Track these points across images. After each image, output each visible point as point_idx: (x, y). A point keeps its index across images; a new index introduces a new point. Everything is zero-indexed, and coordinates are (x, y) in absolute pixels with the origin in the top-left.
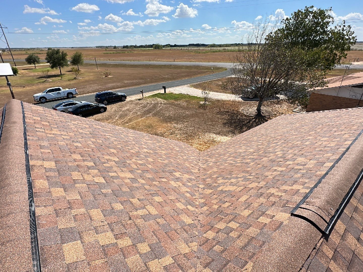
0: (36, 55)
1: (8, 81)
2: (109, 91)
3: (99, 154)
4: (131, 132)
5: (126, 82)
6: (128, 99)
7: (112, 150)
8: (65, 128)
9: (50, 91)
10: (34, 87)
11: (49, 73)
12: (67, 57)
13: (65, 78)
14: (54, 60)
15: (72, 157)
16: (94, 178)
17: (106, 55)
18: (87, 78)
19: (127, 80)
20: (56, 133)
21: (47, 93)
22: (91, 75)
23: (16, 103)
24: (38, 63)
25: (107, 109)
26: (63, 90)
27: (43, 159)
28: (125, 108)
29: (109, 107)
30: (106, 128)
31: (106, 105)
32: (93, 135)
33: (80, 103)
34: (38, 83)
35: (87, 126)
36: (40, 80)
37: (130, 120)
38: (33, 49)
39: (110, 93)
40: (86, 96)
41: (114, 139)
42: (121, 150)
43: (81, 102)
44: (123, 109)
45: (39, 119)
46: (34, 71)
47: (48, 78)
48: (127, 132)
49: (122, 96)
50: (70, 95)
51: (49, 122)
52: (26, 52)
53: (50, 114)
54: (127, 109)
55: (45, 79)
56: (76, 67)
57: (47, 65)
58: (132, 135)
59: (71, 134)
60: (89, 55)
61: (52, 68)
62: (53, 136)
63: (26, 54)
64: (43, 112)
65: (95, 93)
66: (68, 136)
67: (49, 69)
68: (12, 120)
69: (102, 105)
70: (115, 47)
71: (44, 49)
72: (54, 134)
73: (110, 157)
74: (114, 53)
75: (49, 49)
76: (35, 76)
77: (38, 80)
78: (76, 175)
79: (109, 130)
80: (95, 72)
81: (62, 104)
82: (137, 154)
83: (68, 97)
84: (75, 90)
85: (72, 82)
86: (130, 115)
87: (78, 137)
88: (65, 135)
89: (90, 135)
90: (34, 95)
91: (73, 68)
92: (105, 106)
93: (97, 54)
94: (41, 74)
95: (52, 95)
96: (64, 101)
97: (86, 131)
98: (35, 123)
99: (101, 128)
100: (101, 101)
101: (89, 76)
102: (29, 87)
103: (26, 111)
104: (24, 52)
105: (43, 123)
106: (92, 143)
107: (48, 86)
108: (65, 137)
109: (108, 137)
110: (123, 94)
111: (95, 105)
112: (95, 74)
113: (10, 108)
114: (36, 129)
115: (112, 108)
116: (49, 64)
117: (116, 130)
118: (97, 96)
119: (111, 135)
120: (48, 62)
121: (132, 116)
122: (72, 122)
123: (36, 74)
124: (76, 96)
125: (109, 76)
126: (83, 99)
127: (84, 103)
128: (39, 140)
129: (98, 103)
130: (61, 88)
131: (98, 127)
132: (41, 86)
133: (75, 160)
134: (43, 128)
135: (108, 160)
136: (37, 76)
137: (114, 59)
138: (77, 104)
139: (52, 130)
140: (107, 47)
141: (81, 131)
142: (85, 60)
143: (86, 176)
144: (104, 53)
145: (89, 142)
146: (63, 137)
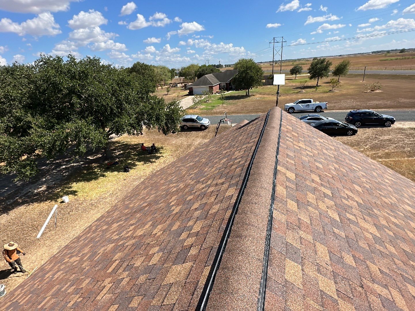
0: (301, 66)
1: (278, 91)
2: (371, 110)
3: (339, 186)
4: (390, 172)
5: (403, 100)
6: (397, 125)
7: (357, 188)
8: (311, 144)
9: (300, 102)
10: (288, 97)
11: (306, 85)
12: (331, 66)
13: (320, 89)
14: (316, 70)
15: (310, 176)
16: (327, 210)
17: (383, 62)
18: (344, 92)
19: (405, 98)
20: (301, 146)
21: (297, 104)
22: (351, 89)
23: (278, 111)
24: (300, 73)
25: (358, 133)
26: (313, 103)
27: (287, 168)
28: (386, 137)
29: (360, 131)
30: (355, 157)
31: (357, 127)
32: (337, 160)
33: (326, 119)
34: (292, 93)
35: (333, 148)
36: (295, 90)
37: (388, 155)
38: (299, 60)
39: (369, 113)
40: (335, 113)
41: (362, 173)
42: (369, 192)
43: (328, 119)
44: (381, 138)
45: (291, 129)
46: (293, 82)
47: (303, 89)
48: (383, 171)
49: (387, 120)
50: (318, 109)
51: (298, 134)
52: (293, 63)
53: (300, 126)
54: (388, 138)
55: (299, 90)
56: (336, 78)
57: (306, 76)
58: (390, 178)
59: (315, 151)
60: (357, 63)
61: (310, 79)
62: (299, 148)
63: (292, 65)
64: (295, 122)
65: (349, 111)
66: (311, 152)
67: (308, 79)
68: (272, 125)
69: (352, 127)
70: (403, 51)
71: (309, 59)
72: (299, 147)
73: (351, 193)
74: (397, 59)
75: (315, 59)
76: (293, 86)
77: (293, 91)
78: (311, 197)
79: (359, 160)
80: (358, 85)
81: (307, 117)
82: (392, 208)
83: (315, 111)
84: (327, 104)
85: (326, 95)
86: (391, 149)
87: (321, 156)
88: (309, 151)
89: (334, 159)
90: (286, 105)
91: (333, 79)
92: (356, 129)
93: (369, 62)
94: (298, 84)
95: (302, 106)
96: (311, 114)
97: (331, 154)
98: (287, 132)
99: (348, 154)
100: (353, 122)
101: (348, 89)
102: (284, 96)
103: (284, 120)
104: (291, 63)
105: (293, 133)
106: (334, 169)
107: (300, 97)
108: (309, 153)
109: (355, 168)
110: (389, 117)
111: (343, 125)
112: (356, 87)
113: (272, 114)
114: (287, 138)
115: (363, 133)
116: (309, 74)
117: (368, 163)
118: (351, 114)
119: (359, 167)
120: (309, 73)
121: (393, 151)
122: (319, 139)
123: (294, 84)
124: (324, 111)
125: (377, 91)
126: (331, 115)
127: (330, 120)
128: (287, 148)
129: (348, 123)
130: (312, 100)
131: (345, 152)
132: (294, 96)
133: (313, 181)
134: (292, 138)
135: (349, 197)
136: (294, 86)
137: (394, 67)
138: (323, 119)
139: (299, 142)
140: (388, 52)
141: (325, 151)
142: (351, 70)
143: (320, 204)
144: (381, 60)
145: (331, 167)
146: (307, 152)
